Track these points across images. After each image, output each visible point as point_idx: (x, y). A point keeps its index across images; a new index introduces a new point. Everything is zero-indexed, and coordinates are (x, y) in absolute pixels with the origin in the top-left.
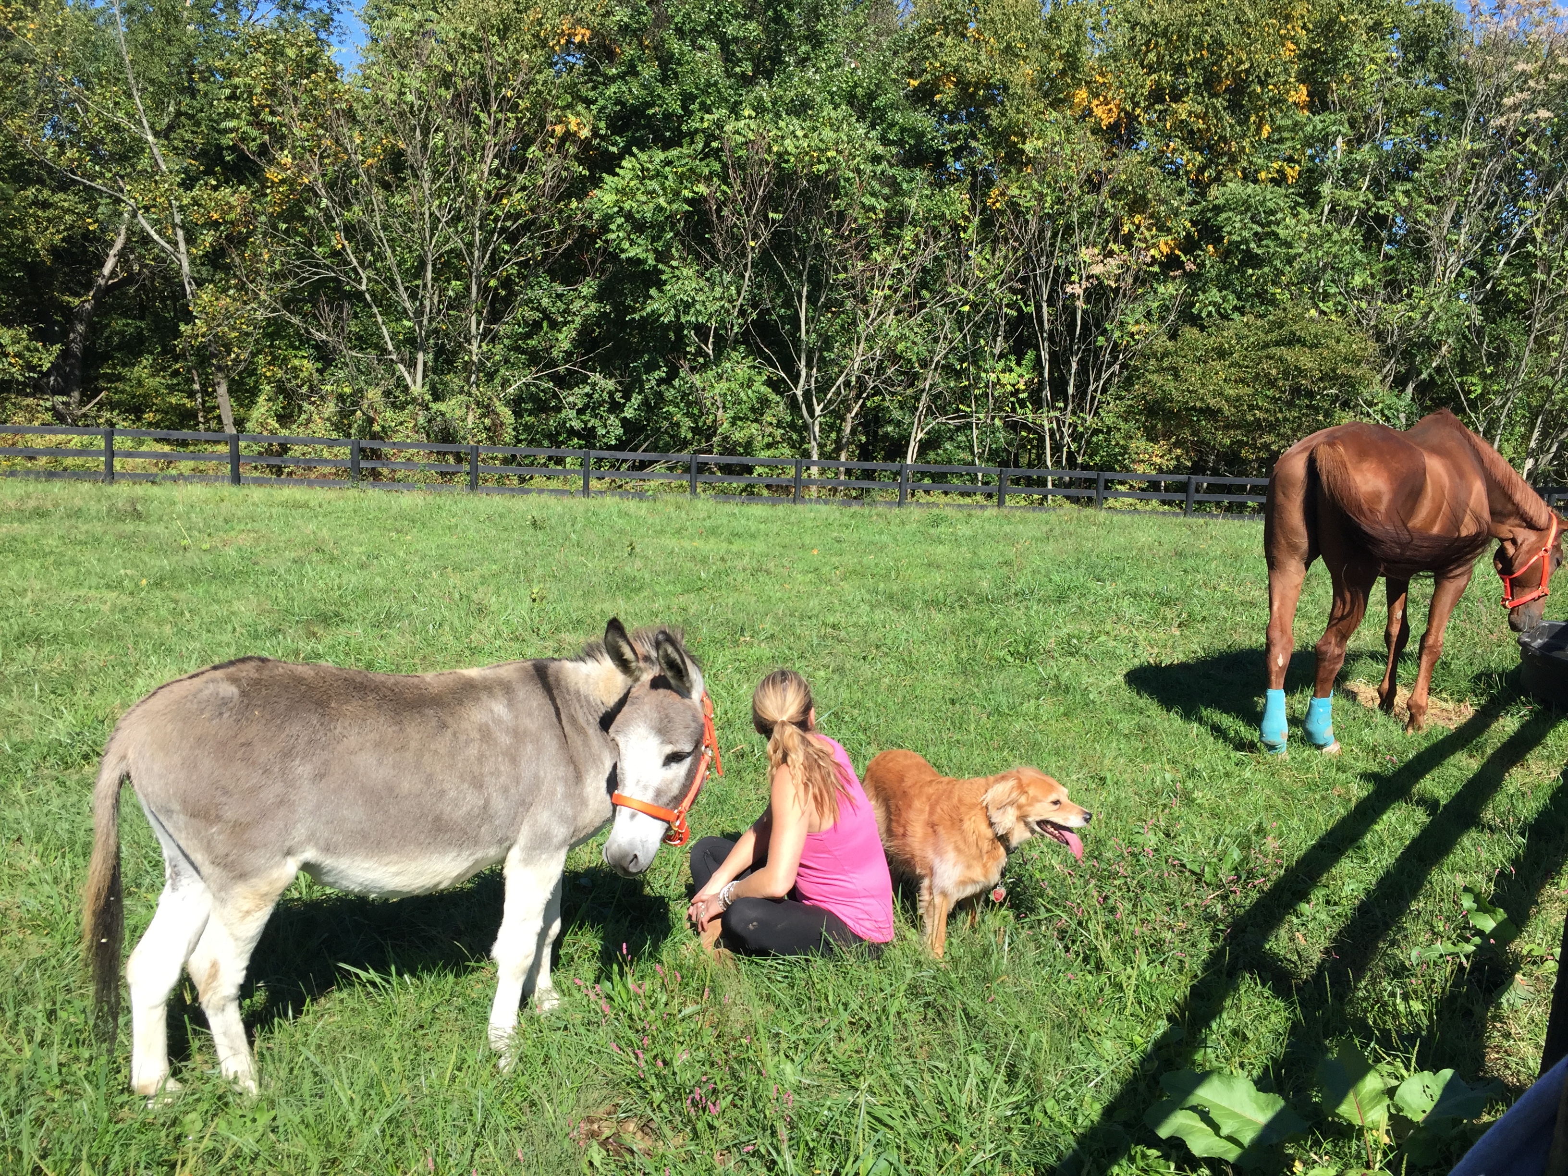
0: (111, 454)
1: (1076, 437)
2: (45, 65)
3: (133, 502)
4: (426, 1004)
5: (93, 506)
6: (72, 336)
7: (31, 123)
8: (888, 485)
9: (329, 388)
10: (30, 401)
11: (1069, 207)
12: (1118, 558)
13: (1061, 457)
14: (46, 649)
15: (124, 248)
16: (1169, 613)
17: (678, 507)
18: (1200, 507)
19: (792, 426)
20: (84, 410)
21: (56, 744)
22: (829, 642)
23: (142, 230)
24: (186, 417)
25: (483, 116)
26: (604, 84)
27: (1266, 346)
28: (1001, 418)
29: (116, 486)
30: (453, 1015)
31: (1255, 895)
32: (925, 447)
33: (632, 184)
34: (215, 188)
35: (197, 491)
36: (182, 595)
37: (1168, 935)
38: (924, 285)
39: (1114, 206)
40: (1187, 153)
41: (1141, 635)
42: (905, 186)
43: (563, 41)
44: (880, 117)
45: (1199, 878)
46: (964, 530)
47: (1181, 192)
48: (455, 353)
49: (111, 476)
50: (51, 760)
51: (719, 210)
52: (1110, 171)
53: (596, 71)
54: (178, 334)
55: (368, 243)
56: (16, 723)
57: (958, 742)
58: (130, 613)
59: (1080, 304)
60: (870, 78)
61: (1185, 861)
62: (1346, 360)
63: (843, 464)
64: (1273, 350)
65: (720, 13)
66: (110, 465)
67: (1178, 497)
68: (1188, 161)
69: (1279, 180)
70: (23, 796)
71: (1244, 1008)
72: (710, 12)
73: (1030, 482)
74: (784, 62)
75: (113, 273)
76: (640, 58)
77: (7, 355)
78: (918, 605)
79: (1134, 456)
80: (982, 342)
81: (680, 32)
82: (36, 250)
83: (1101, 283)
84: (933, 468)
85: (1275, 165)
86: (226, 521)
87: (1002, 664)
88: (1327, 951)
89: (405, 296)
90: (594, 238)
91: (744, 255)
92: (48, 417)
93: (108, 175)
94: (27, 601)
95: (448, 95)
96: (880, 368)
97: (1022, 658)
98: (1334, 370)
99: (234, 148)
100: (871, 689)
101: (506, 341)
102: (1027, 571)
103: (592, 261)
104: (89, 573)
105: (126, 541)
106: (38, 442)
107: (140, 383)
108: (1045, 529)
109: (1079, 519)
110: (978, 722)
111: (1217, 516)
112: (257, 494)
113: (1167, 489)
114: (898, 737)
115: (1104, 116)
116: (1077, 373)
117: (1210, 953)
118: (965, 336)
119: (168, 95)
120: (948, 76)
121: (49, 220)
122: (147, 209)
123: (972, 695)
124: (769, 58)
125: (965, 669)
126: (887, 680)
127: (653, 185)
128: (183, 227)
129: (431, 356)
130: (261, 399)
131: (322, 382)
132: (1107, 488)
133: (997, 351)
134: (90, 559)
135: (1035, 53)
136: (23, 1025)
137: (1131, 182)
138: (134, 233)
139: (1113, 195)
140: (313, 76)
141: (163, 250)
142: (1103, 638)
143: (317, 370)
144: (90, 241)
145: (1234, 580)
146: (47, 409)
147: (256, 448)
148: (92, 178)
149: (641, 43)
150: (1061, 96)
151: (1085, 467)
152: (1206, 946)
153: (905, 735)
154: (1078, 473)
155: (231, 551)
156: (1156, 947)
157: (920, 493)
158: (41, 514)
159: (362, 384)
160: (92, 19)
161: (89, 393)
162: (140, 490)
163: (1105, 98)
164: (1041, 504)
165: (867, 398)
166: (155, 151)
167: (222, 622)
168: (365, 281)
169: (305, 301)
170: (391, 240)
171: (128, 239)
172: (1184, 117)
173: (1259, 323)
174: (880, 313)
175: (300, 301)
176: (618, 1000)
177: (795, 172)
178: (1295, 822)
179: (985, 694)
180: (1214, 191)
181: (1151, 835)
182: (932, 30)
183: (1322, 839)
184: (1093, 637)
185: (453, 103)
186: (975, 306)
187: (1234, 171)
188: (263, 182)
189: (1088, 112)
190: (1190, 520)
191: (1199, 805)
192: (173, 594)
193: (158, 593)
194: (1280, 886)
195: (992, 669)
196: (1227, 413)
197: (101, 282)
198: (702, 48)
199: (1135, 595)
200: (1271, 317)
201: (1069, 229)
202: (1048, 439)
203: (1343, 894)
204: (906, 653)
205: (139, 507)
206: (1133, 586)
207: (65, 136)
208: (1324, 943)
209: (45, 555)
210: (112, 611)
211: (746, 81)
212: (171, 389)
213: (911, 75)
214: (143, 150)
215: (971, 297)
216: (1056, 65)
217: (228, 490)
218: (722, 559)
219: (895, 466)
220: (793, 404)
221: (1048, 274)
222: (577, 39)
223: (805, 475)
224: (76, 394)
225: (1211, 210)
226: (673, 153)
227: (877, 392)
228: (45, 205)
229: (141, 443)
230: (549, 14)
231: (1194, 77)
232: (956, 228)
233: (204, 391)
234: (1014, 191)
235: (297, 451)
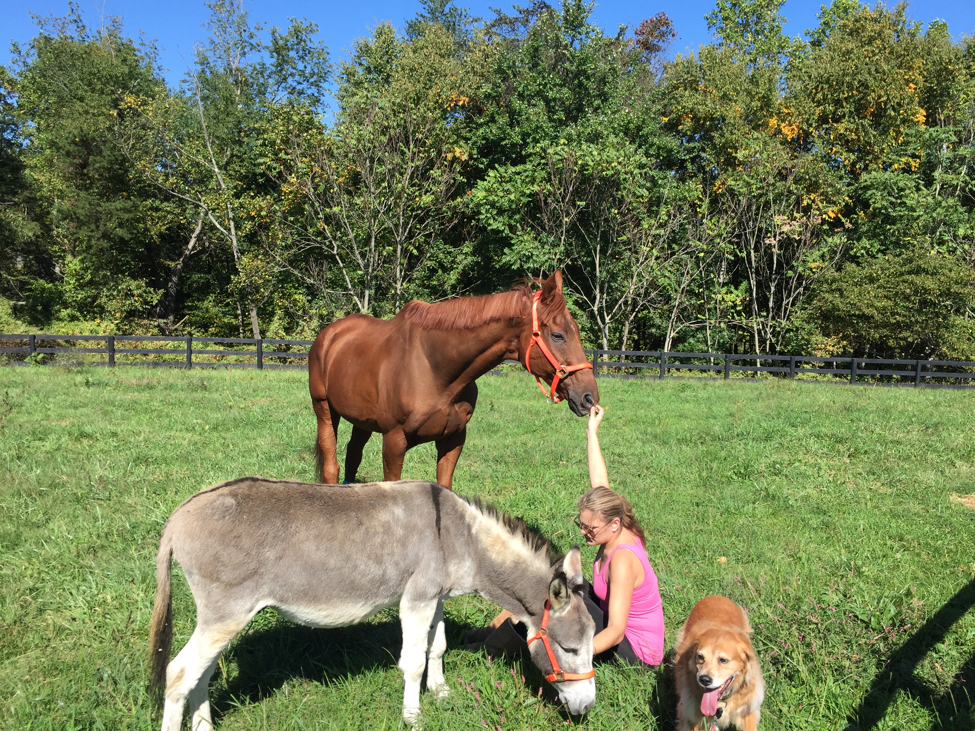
0: (190, 351)
1: (774, 334)
2: (159, 130)
3: (202, 380)
4: (367, 690)
5: (180, 383)
6: (170, 284)
7: (150, 163)
8: (653, 366)
9: (314, 311)
10: (146, 321)
11: (767, 191)
12: (806, 412)
13: (765, 347)
14: (151, 467)
15: (200, 233)
16: (842, 448)
17: (521, 380)
18: (861, 379)
19: (591, 330)
20: (176, 326)
21: (155, 524)
22: (616, 465)
23: (211, 222)
24: (233, 330)
25: (406, 150)
26: (476, 128)
27: (902, 274)
28: (725, 323)
29: (192, 370)
30: (383, 698)
31: (906, 637)
32: (676, 342)
33: (495, 186)
34: (253, 198)
35: (237, 373)
36: (229, 435)
37: (847, 663)
38: (674, 241)
39: (796, 188)
40: (845, 154)
41: (823, 462)
42: (660, 182)
43: (452, 105)
44: (644, 141)
45: (867, 625)
46: (703, 394)
47: (841, 178)
48: (387, 289)
49: (190, 364)
50: (152, 533)
51: (545, 201)
52: (793, 167)
53: (472, 121)
54: (229, 281)
55: (338, 226)
56: (133, 511)
57: (702, 531)
58: (199, 445)
59: (775, 251)
60: (638, 117)
61: (858, 613)
62: (956, 283)
63: (624, 353)
64: (906, 277)
65: (546, 84)
66: (189, 358)
67: (845, 372)
68: (846, 159)
69: (907, 170)
70: (136, 555)
71: (901, 714)
72: (539, 85)
73: (745, 363)
74: (585, 111)
75: (194, 248)
76: (497, 113)
77: (133, 296)
78: (673, 442)
79: (814, 346)
80: (712, 276)
81: (521, 96)
82: (152, 236)
83: (788, 237)
84: (682, 355)
85: (903, 160)
86: (254, 391)
87: (730, 480)
88: (957, 677)
89: (359, 257)
90: (470, 218)
91: (561, 225)
92: (156, 331)
93: (193, 192)
94: (141, 438)
95: (384, 139)
96: (647, 294)
97: (743, 476)
98: (949, 290)
99: (263, 175)
100: (644, 496)
101: (417, 281)
102: (745, 420)
103: (469, 233)
104: (176, 422)
105: (198, 404)
106: (150, 345)
107: (207, 310)
108: (756, 393)
109: (779, 387)
110: (714, 517)
111: (872, 384)
112: (272, 374)
113: (837, 366)
114: (661, 527)
115: (789, 133)
116: (775, 294)
117: (876, 676)
118: (701, 272)
119: (226, 145)
120: (687, 114)
121: (159, 218)
122: (214, 210)
123: (710, 500)
124: (576, 109)
125: (705, 483)
126: (654, 490)
127: (508, 186)
128: (234, 219)
129: (373, 291)
130: (276, 318)
131: (311, 308)
132: (797, 366)
133: (721, 281)
134: (177, 414)
135: (743, 96)
136: (131, 694)
137: (807, 173)
138: (206, 224)
139: (796, 182)
140: (310, 132)
141: (222, 233)
142: (797, 464)
143: (308, 301)
144: (181, 229)
145: (886, 426)
146: (155, 327)
147: (272, 347)
148: (184, 193)
149: (498, 104)
150: (760, 122)
151: (782, 353)
152: (873, 671)
153: (666, 525)
154: (777, 357)
155: (256, 409)
156: (839, 671)
157: (673, 370)
158: (150, 387)
159: (333, 308)
160: (185, 103)
161: (179, 317)
162: (206, 373)
163: (789, 121)
164: (753, 377)
165: (638, 312)
166: (219, 177)
167: (250, 451)
168: (336, 248)
169: (302, 261)
170: (351, 224)
171: (203, 228)
172: (842, 132)
173: (897, 259)
174: (646, 259)
175: (298, 261)
176: (485, 692)
177: (592, 175)
178: (932, 589)
179: (719, 500)
180: (864, 176)
181: (834, 596)
182: (676, 88)
183: (951, 600)
184: (790, 464)
185: (388, 144)
186: (706, 252)
187: (876, 164)
188: (280, 192)
189: (779, 131)
190: (854, 387)
191: (867, 577)
192: (223, 434)
193: (215, 434)
194: (923, 631)
195: (723, 483)
196: (877, 318)
197: (187, 252)
198: (535, 105)
199: (818, 436)
200: (904, 256)
201: (767, 204)
202: (756, 335)
203: (968, 638)
204: (666, 472)
205: (205, 383)
206: (816, 430)
207: (169, 170)
208: (955, 671)
209: (152, 412)
210: (189, 444)
211: (561, 123)
212: (225, 314)
213: (664, 114)
214: (212, 177)
215: (705, 247)
216: (756, 104)
217: (255, 372)
218: (548, 413)
219: (657, 353)
220: (592, 316)
221: (754, 232)
222: (461, 103)
223: (599, 360)
224: (171, 318)
225: (861, 189)
226: (519, 168)
227: (644, 307)
228: (157, 209)
229: (207, 346)
230: (445, 90)
231: (847, 108)
232: (693, 206)
233: (243, 314)
234: (730, 182)
235: (295, 349)
